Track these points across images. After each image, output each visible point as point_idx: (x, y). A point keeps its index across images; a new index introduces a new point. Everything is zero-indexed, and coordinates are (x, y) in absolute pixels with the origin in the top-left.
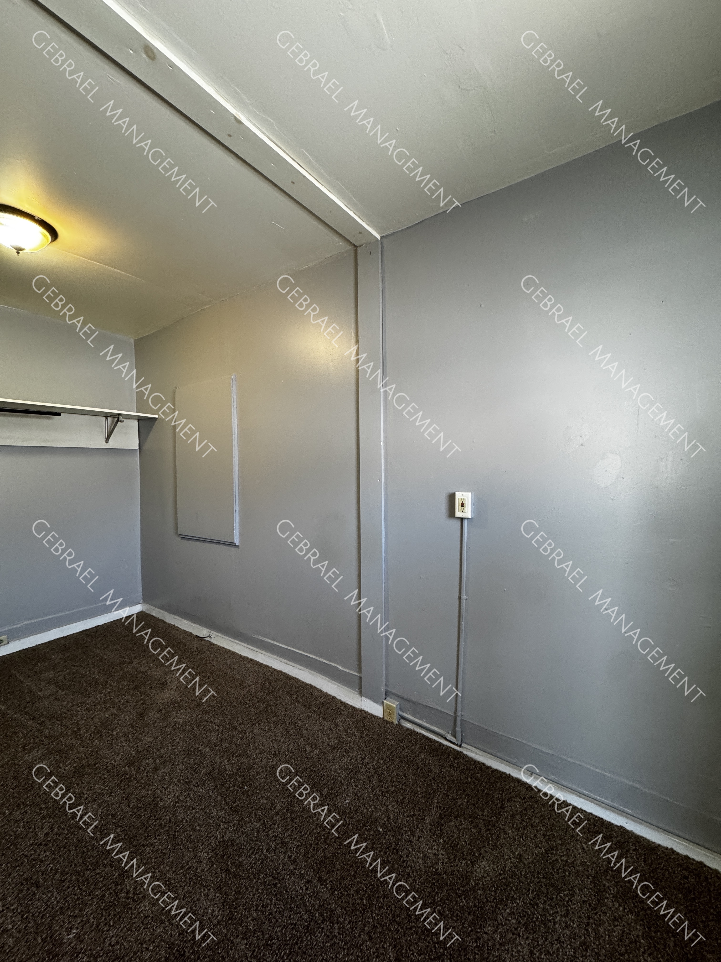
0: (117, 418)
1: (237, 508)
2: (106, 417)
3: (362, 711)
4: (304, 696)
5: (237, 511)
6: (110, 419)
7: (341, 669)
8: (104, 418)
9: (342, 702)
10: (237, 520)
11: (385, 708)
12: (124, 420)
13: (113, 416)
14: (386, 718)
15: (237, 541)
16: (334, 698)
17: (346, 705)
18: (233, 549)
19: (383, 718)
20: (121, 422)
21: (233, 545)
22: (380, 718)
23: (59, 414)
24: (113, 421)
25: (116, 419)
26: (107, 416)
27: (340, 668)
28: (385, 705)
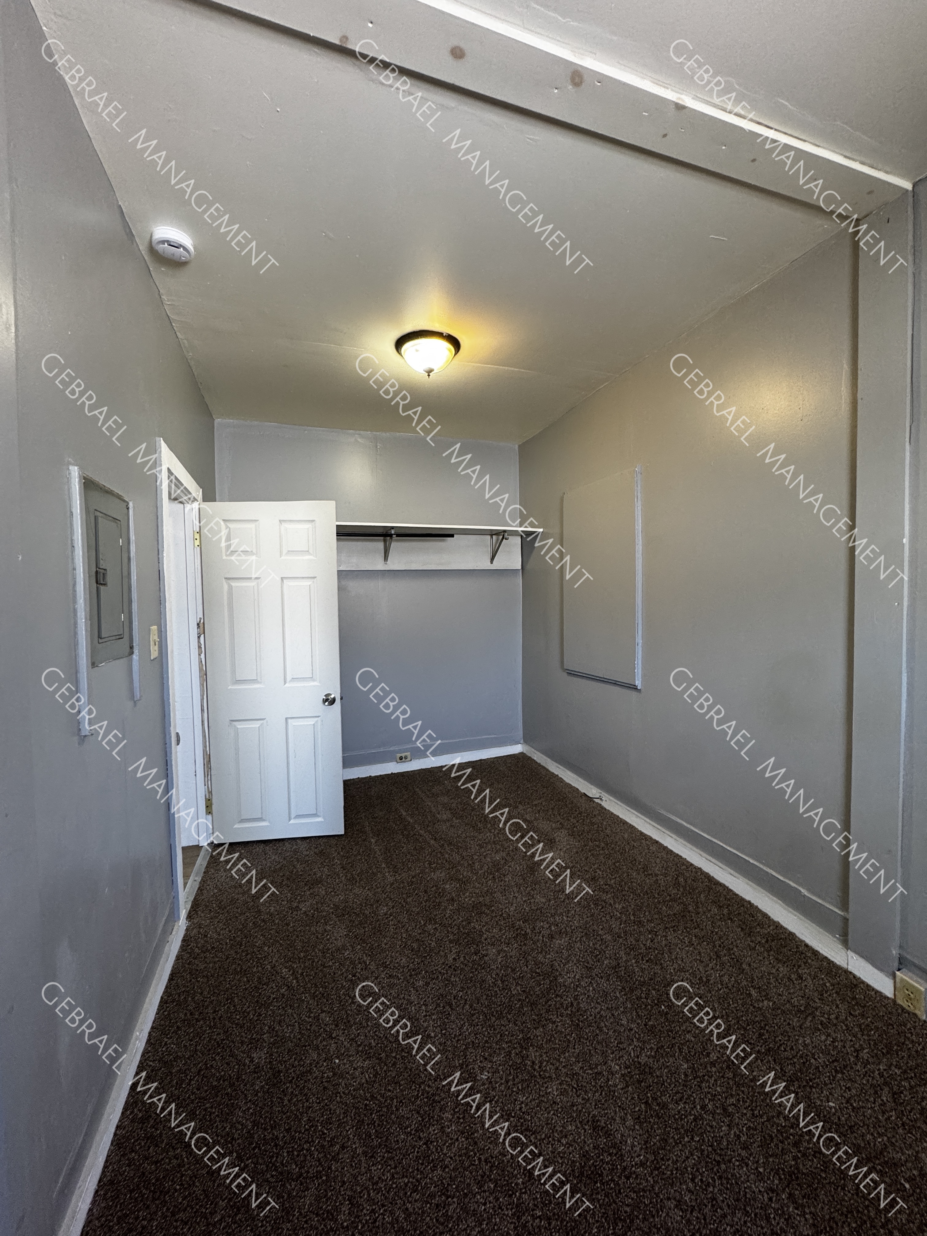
0: (502, 535)
1: (639, 640)
2: (492, 535)
3: (847, 972)
4: (739, 914)
5: (640, 645)
6: (494, 537)
7: (806, 894)
8: (489, 537)
9: (807, 945)
10: (640, 657)
11: (898, 985)
12: (510, 537)
13: (498, 533)
14: (899, 1002)
15: (638, 683)
16: (792, 934)
17: (815, 953)
18: (634, 693)
19: (894, 1001)
20: (506, 539)
21: (634, 688)
22: (887, 998)
23: (452, 536)
24: (497, 540)
25: (501, 537)
26: (492, 533)
27: (804, 891)
28: (898, 980)
